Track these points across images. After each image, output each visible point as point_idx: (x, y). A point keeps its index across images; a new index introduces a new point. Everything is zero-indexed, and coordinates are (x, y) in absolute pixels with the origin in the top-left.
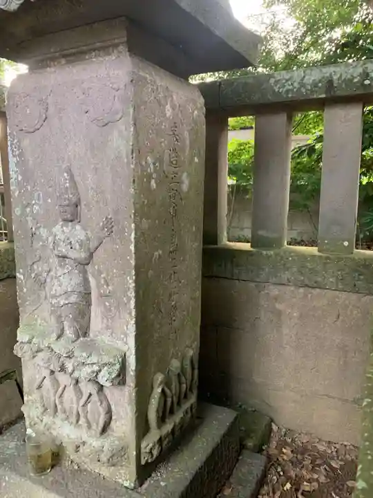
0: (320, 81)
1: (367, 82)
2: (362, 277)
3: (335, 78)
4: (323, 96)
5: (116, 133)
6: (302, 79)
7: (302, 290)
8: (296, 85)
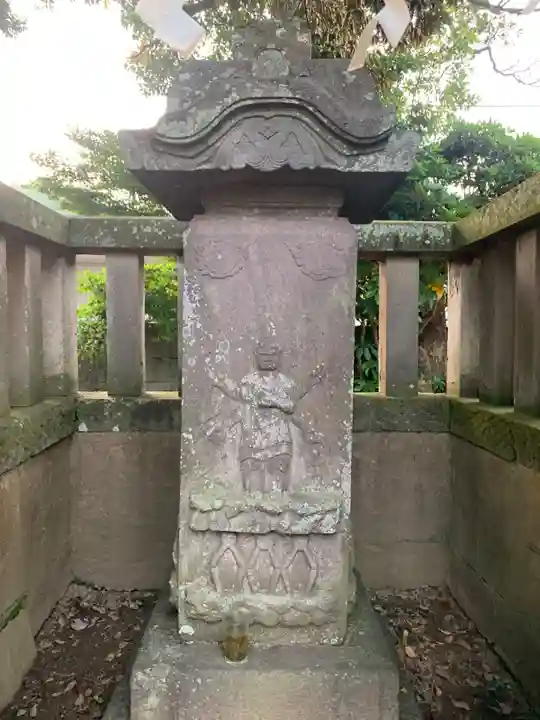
0: (388, 236)
1: (428, 242)
2: (433, 417)
3: (401, 235)
4: (392, 250)
5: (336, 286)
6: (372, 232)
7: (378, 435)
8: (366, 236)
